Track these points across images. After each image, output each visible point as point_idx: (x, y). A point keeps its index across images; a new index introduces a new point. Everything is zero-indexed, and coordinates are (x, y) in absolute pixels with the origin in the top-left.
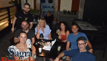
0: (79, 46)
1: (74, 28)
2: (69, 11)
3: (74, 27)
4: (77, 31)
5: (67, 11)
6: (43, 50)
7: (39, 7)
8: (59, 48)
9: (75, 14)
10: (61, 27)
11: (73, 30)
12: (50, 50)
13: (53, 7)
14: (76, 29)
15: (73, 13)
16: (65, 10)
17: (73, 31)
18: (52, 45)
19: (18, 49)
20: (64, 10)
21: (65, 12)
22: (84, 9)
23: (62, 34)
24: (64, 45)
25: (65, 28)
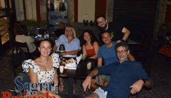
1: (106, 36)
2: (91, 21)
4: (110, 41)
5: (89, 21)
6: (65, 70)
8: (89, 65)
10: (85, 37)
11: (104, 40)
12: (75, 69)
13: (66, 17)
14: (109, 38)
16: (86, 20)
17: (105, 42)
18: (78, 63)
19: (38, 65)
20: (84, 21)
21: (85, 23)
22: (113, 18)
24: (95, 62)
25: (91, 38)
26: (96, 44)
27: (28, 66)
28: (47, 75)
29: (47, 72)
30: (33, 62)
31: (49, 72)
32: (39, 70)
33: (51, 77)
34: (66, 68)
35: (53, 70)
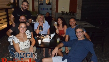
0: (77, 35)
2: (67, 12)
3: (72, 20)
4: (75, 24)
5: (65, 12)
6: (42, 43)
7: (37, 9)
8: (58, 40)
9: (73, 15)
11: (71, 23)
12: (49, 42)
13: (50, 9)
15: (71, 14)
16: (63, 11)
17: (71, 25)
18: (51, 38)
20: (62, 12)
21: (63, 13)
22: (82, 10)
23: (60, 29)
24: (63, 39)
25: (62, 23)
26: (65, 27)
27: (12, 40)
28: (25, 44)
29: (24, 42)
30: (14, 37)
31: (26, 42)
32: (19, 42)
33: (27, 45)
34: (43, 41)
35: (28, 40)
